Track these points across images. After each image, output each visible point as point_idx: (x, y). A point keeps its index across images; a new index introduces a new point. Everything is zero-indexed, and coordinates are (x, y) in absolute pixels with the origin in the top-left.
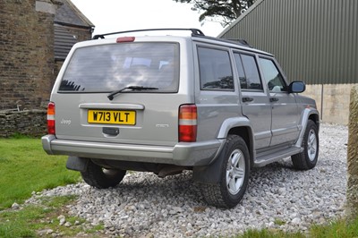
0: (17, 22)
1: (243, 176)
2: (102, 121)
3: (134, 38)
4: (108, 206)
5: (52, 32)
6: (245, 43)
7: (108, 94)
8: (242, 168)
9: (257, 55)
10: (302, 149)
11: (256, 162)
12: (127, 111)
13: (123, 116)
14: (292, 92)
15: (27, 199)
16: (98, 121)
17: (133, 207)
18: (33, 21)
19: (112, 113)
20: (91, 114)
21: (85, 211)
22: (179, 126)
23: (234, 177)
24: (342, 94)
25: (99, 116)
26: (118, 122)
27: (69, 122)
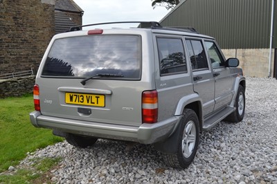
0: (29, 11)
1: (194, 141)
2: (77, 103)
3: (102, 31)
4: (85, 170)
5: (53, 17)
6: (193, 30)
7: (81, 80)
8: (193, 135)
9: (203, 39)
10: (235, 108)
11: (204, 127)
12: (98, 95)
13: (94, 100)
14: (228, 66)
15: (22, 160)
16: (73, 102)
17: (105, 172)
18: (40, 10)
19: (85, 96)
20: (68, 96)
21: (66, 177)
22: (142, 109)
23: (187, 142)
24: (250, 55)
25: (74, 98)
26: (90, 104)
27: (50, 102)
